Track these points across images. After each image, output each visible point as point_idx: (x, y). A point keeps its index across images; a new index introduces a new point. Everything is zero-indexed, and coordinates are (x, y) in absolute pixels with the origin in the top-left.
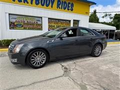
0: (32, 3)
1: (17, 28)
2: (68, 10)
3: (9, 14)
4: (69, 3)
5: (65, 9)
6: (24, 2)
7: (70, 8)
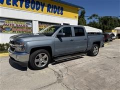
0: (21, 6)
1: (6, 32)
2: (58, 13)
4: (59, 7)
5: (55, 13)
6: (13, 5)
7: (60, 12)
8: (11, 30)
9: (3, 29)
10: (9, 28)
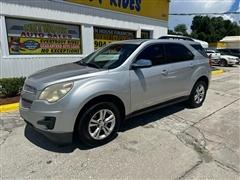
2: (132, 8)
3: (7, 17)
5: (125, 6)
8: (39, 46)
9: (20, 44)
10: (34, 42)
